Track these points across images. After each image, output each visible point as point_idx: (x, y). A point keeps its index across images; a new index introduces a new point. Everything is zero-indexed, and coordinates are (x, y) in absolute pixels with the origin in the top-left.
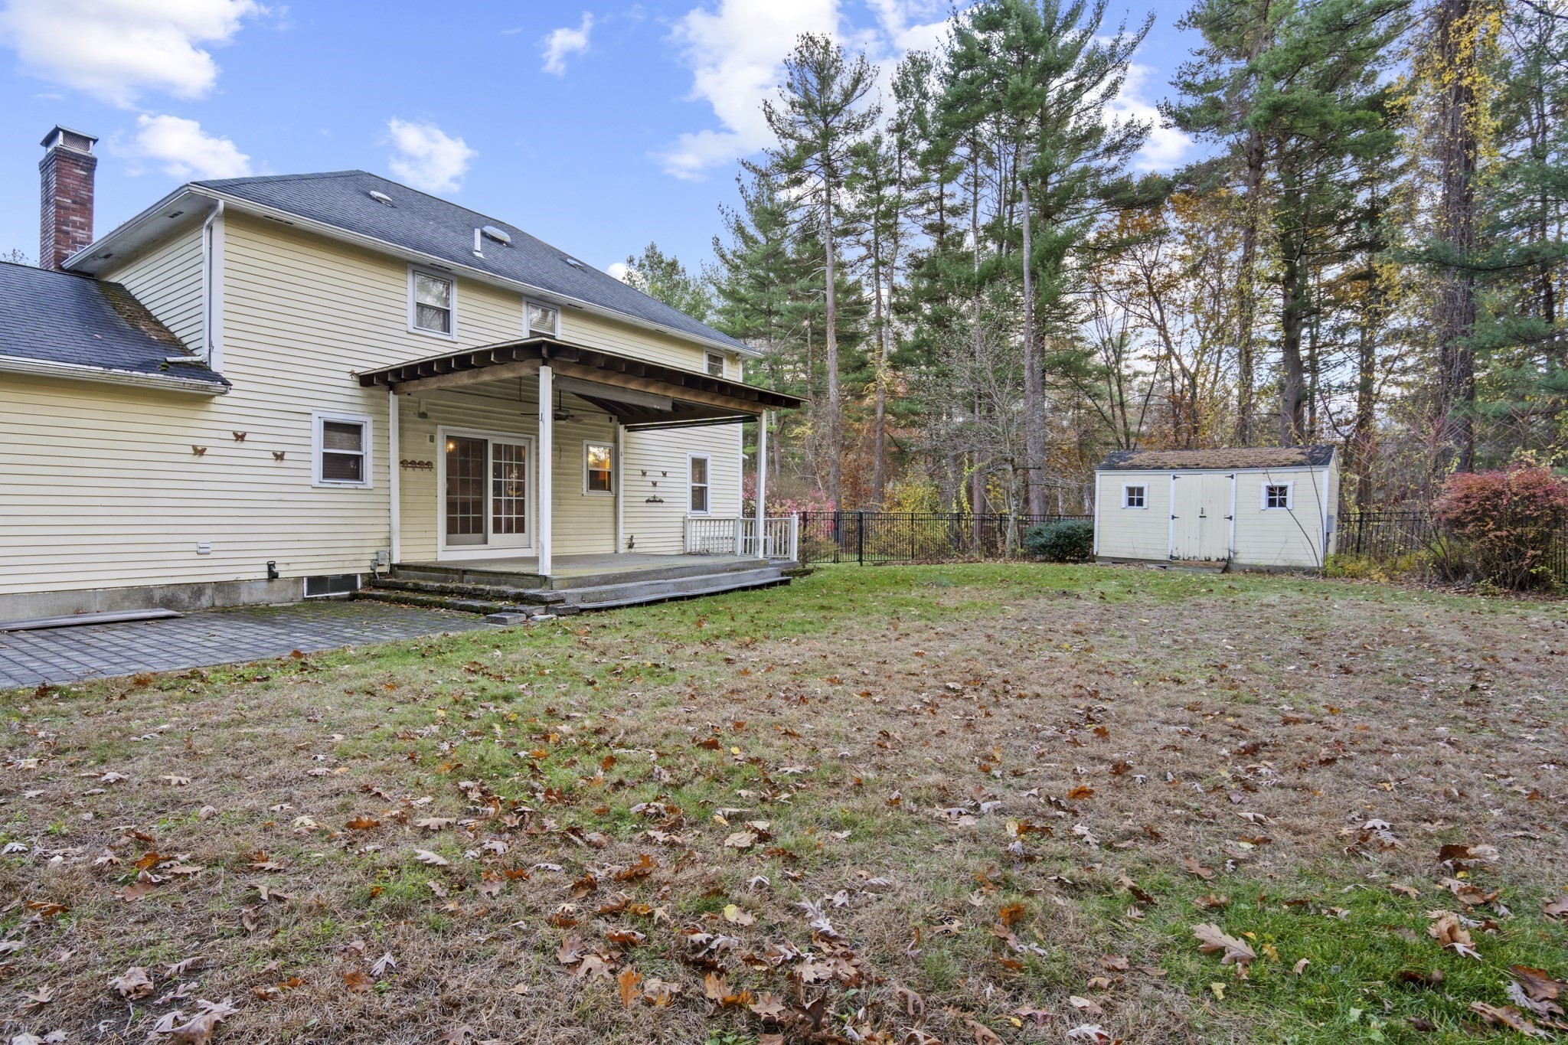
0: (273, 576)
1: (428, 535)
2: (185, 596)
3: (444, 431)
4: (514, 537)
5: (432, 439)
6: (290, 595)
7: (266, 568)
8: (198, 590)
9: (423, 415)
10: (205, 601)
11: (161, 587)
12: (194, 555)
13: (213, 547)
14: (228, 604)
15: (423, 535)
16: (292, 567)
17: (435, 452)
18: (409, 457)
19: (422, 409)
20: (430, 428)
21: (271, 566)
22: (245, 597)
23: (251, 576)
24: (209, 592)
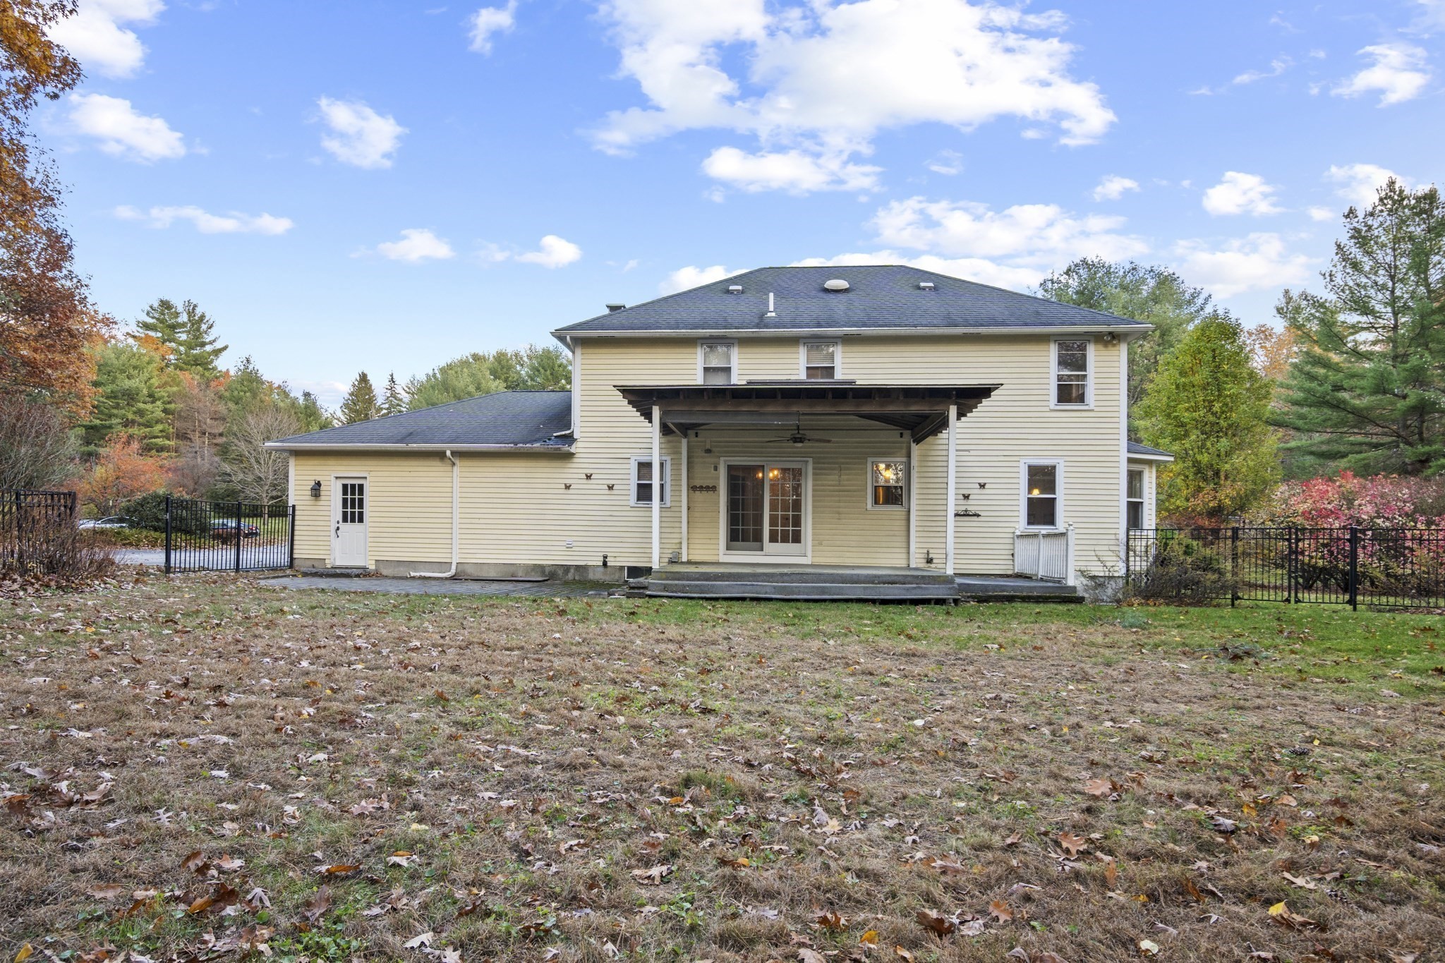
0: (605, 564)
1: (712, 541)
2: (560, 572)
3: (725, 461)
4: (791, 547)
5: (716, 468)
6: (617, 577)
7: (602, 559)
8: (567, 568)
9: (708, 451)
10: (570, 576)
11: (549, 566)
12: (564, 548)
13: (574, 544)
14: (582, 579)
15: (708, 541)
16: (618, 559)
17: (718, 478)
18: (698, 483)
19: (708, 447)
20: (713, 460)
21: (605, 557)
22: (591, 576)
23: (594, 563)
24: (572, 571)
